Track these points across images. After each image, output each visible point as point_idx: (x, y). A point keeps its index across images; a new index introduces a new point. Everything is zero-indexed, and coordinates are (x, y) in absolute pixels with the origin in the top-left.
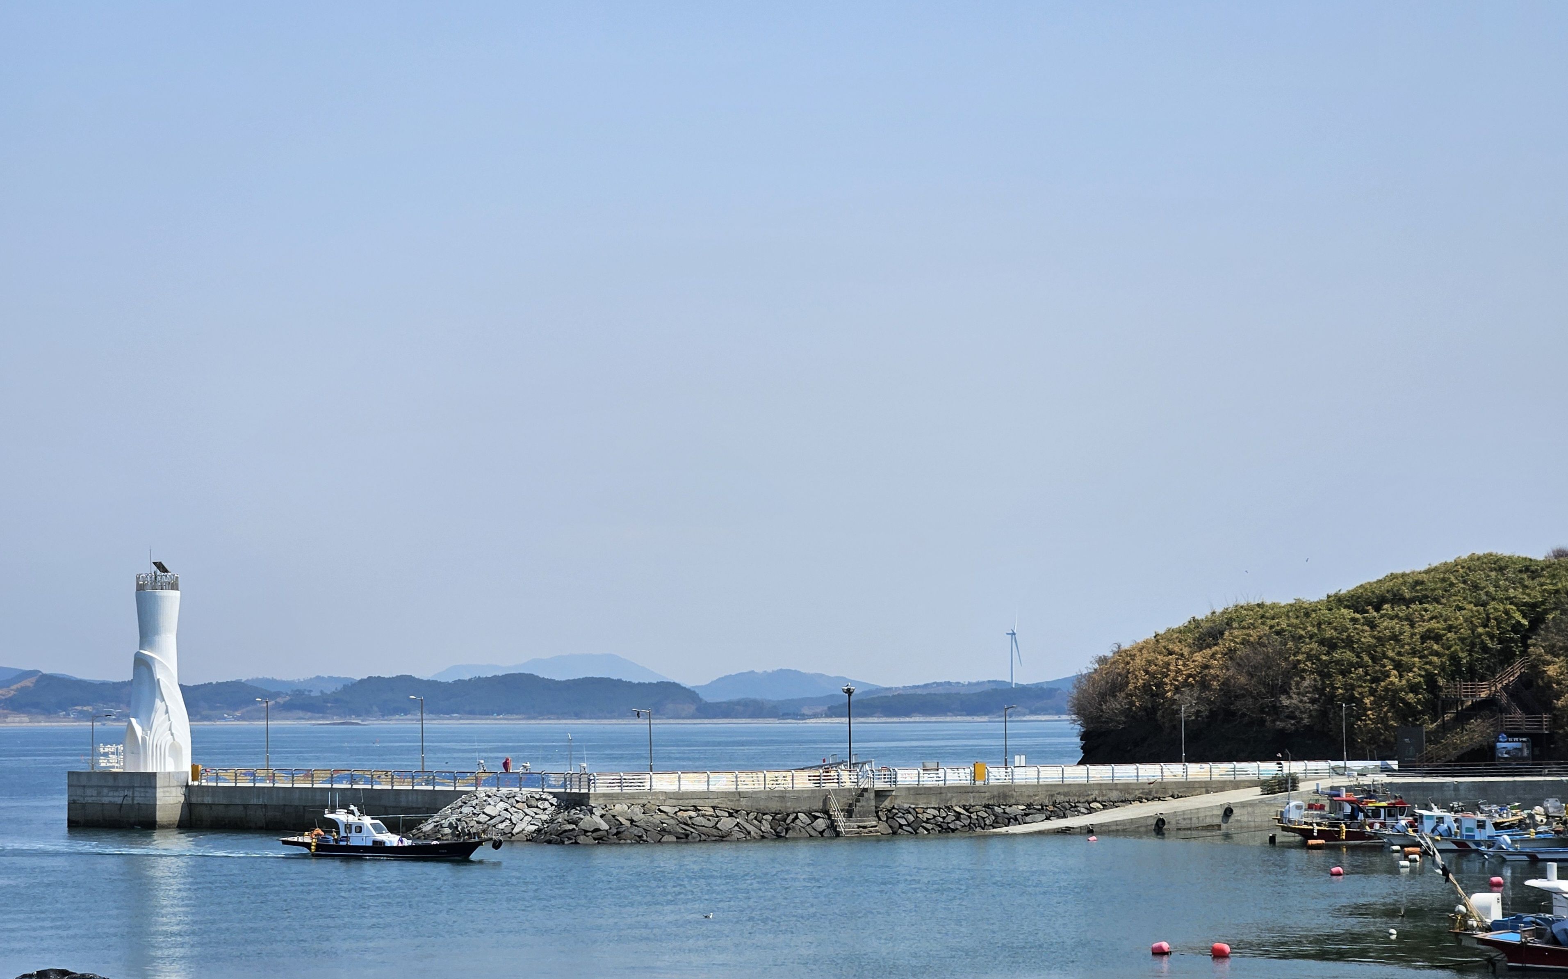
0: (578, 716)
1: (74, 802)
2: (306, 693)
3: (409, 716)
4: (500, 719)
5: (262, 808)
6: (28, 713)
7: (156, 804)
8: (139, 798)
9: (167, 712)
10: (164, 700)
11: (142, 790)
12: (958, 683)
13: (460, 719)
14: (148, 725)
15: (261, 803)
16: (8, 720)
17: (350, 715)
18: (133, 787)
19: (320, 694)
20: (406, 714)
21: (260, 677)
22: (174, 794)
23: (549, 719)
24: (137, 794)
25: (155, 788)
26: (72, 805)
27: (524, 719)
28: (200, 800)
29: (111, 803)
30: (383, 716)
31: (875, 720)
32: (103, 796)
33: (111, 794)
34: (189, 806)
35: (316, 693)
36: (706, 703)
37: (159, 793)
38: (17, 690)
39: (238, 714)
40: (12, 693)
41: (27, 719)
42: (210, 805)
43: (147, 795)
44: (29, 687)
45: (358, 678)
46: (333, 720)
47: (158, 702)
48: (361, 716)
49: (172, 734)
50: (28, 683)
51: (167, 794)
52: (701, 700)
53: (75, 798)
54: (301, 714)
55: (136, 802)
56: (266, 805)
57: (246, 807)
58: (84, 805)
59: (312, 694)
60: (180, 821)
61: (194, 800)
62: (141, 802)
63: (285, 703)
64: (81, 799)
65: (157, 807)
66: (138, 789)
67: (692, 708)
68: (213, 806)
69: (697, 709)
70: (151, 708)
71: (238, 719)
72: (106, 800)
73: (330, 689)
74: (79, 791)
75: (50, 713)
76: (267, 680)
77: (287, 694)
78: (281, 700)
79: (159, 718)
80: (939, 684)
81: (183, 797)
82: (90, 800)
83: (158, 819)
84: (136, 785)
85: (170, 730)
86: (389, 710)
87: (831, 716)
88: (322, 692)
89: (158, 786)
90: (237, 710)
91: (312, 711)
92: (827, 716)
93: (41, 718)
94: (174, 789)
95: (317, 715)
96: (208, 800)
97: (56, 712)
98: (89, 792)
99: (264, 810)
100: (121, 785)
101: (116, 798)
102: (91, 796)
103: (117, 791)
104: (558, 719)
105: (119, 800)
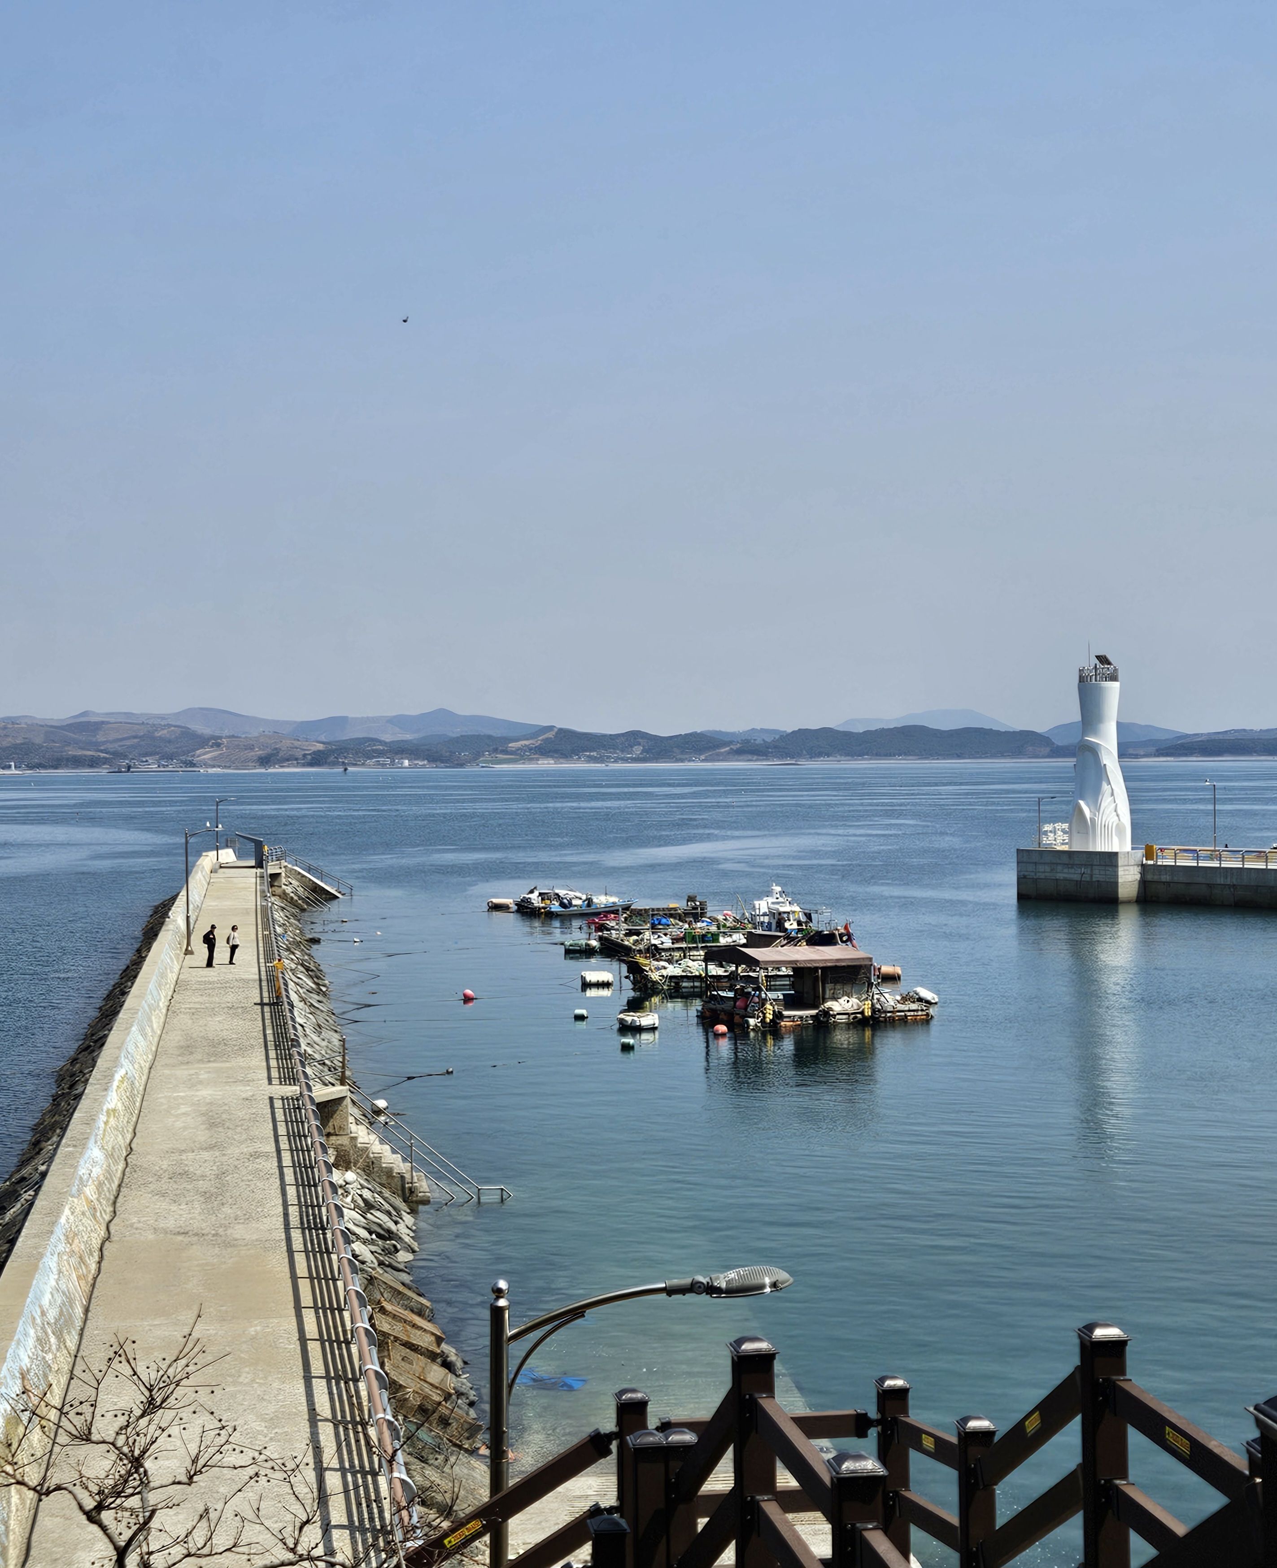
0: (959, 756)
1: (1025, 877)
2: (752, 741)
3: (831, 758)
4: (900, 759)
5: (1230, 888)
6: (552, 757)
7: (1116, 883)
8: (1098, 875)
9: (1112, 794)
10: (1110, 784)
11: (1103, 868)
12: (1252, 730)
13: (871, 759)
14: (1096, 806)
15: (1229, 883)
16: (539, 762)
17: (786, 758)
18: (1092, 865)
19: (762, 742)
20: (828, 757)
21: (711, 729)
22: (1132, 872)
23: (938, 759)
24: (1096, 872)
25: (1116, 866)
26: (1022, 880)
27: (919, 759)
28: (1156, 878)
29: (1065, 879)
30: (811, 758)
31: (1194, 759)
32: (1057, 872)
33: (1066, 870)
34: (1144, 883)
35: (759, 741)
36: (1058, 746)
37: (1121, 872)
38: (542, 740)
39: (703, 757)
40: (539, 742)
41: (553, 762)
42: (1168, 883)
43: (1108, 873)
44: (551, 738)
45: (789, 731)
46: (774, 761)
47: (1105, 786)
48: (794, 758)
49: (1118, 815)
50: (550, 735)
51: (1127, 873)
52: (1053, 743)
53: (1026, 873)
54: (750, 757)
55: (1094, 879)
56: (1234, 885)
57: (1210, 886)
58: (1035, 881)
59: (757, 742)
60: (1138, 897)
61: (1149, 877)
62: (1102, 880)
63: (738, 749)
64: (1033, 874)
65: (1119, 884)
66: (1096, 867)
67: (1047, 750)
68: (1171, 884)
69: (1051, 750)
70: (1096, 792)
71: (703, 761)
72: (1060, 876)
73: (769, 739)
74: (1031, 868)
75: (567, 757)
76: (716, 731)
77: (738, 742)
78: (734, 747)
79: (1106, 802)
80: (1236, 731)
81: (1139, 875)
82: (1042, 876)
83: (1120, 895)
84: (1095, 863)
85: (1116, 811)
86: (815, 753)
87: (1158, 756)
88: (764, 740)
89: (1119, 864)
90: (700, 754)
91: (758, 755)
92: (1155, 756)
93: (561, 760)
94: (1132, 868)
95: (761, 758)
96: (1165, 878)
97: (571, 757)
98: (1041, 868)
99: (1232, 890)
100: (1076, 862)
101: (1074, 875)
102: (1043, 872)
103: (1072, 868)
104: (944, 759)
105: (1077, 877)
